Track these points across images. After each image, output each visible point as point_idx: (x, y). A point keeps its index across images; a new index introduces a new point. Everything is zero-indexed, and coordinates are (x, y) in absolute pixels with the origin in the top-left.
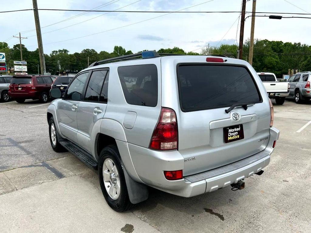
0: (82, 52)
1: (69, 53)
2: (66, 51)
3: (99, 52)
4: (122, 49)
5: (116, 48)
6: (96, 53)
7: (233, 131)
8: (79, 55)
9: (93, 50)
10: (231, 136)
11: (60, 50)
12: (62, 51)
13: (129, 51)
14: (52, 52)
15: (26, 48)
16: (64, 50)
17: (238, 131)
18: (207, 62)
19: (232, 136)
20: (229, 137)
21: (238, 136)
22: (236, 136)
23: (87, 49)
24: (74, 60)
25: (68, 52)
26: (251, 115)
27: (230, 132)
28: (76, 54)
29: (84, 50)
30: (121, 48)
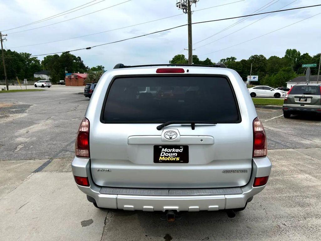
0: (249, 58)
1: (236, 61)
2: (233, 59)
3: (267, 58)
4: (297, 52)
5: (288, 52)
6: (265, 59)
7: (169, 151)
8: (245, 62)
9: (262, 56)
10: (165, 156)
11: (228, 58)
12: (230, 59)
13: (305, 53)
14: (221, 60)
15: (198, 59)
16: (232, 57)
17: (178, 153)
18: (157, 73)
19: (168, 157)
20: (162, 157)
21: (178, 159)
22: (174, 158)
23: (255, 55)
24: (240, 67)
25: (236, 59)
26: (200, 137)
27: (163, 152)
28: (243, 61)
29: (252, 56)
30: (295, 51)
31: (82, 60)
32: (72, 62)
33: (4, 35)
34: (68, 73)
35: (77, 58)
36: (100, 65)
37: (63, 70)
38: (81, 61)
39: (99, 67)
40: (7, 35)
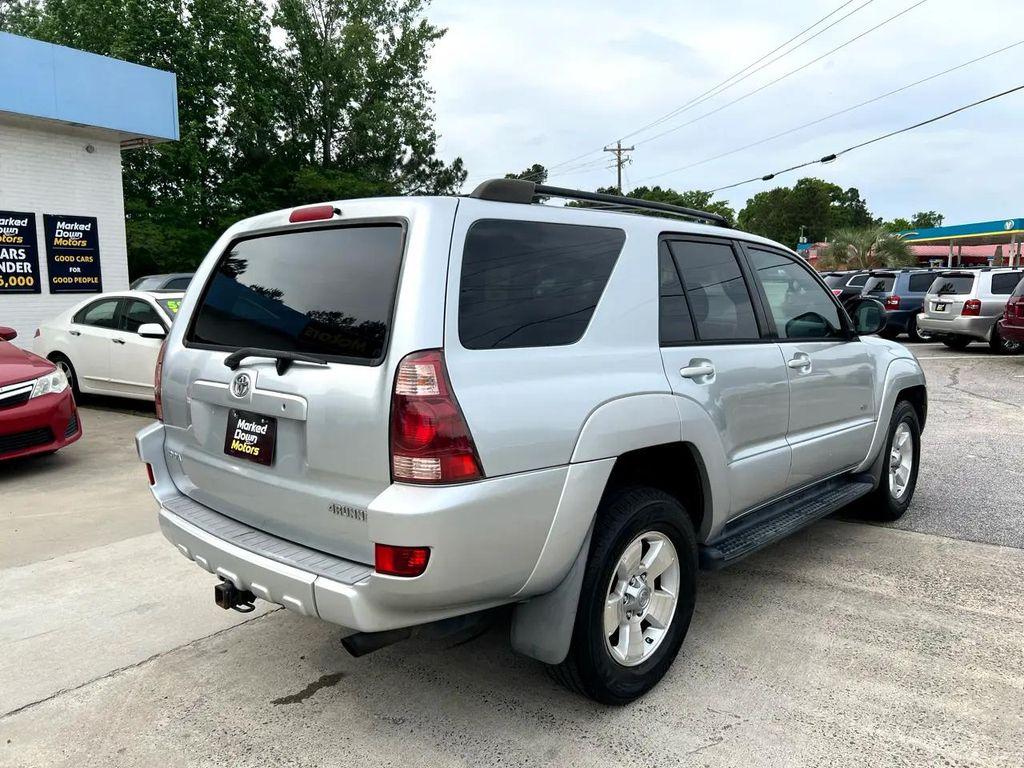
31: (861, 199)
32: (825, 208)
33: (625, 150)
34: (808, 242)
35: (847, 193)
36: (926, 211)
37: (793, 235)
38: (858, 201)
39: (922, 217)
40: (633, 149)
